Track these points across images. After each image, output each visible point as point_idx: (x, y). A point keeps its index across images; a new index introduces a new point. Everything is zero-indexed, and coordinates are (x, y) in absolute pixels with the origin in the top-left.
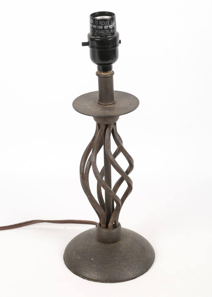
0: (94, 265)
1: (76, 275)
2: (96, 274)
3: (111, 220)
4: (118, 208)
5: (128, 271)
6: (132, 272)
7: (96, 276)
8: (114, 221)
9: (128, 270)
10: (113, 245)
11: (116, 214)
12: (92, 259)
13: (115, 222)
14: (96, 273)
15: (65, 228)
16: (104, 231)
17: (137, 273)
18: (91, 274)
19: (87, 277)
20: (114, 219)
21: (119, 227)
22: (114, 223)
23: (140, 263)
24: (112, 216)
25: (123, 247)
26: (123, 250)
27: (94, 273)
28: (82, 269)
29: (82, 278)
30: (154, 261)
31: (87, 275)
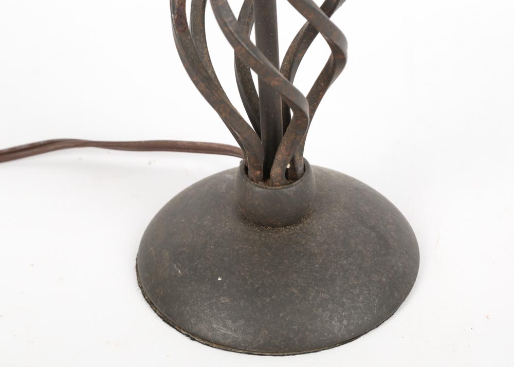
0: (224, 300)
1: (171, 325)
2: (231, 329)
3: (279, 157)
4: (299, 122)
5: (331, 318)
6: (345, 322)
7: (230, 333)
8: (290, 161)
9: (331, 316)
10: (284, 232)
11: (295, 139)
12: (219, 279)
13: (293, 162)
14: (229, 322)
15: (150, 163)
16: (258, 189)
17: (360, 322)
18: (215, 326)
19: (202, 334)
20: (288, 155)
21: (303, 177)
22: (288, 166)
23: (369, 291)
24: (282, 144)
25: (318, 238)
26: (316, 251)
27: (225, 326)
28: (188, 308)
29: (188, 336)
30: (414, 280)
31: (203, 328)
